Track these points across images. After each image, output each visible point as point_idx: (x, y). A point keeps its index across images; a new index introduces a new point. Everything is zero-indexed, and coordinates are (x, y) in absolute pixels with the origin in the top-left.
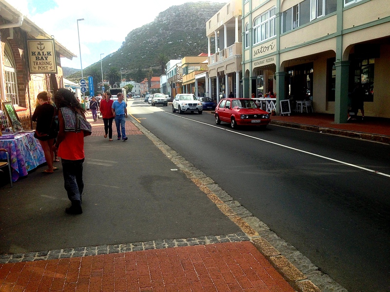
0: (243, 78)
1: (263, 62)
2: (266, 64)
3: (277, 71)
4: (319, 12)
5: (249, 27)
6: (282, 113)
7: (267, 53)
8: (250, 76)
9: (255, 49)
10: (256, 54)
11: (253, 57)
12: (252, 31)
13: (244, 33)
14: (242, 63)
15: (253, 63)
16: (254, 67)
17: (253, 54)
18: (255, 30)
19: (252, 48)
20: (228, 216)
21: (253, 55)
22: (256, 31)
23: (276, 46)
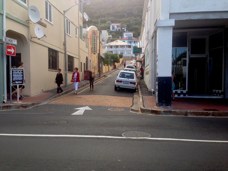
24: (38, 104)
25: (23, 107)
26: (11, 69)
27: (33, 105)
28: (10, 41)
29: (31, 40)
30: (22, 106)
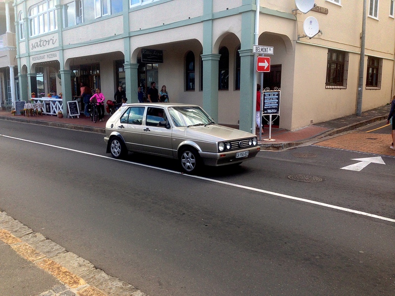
0: (19, 74)
1: (43, 58)
2: (46, 59)
3: (62, 69)
4: (104, 11)
5: (23, 17)
6: (70, 115)
7: (47, 47)
8: (29, 72)
9: (32, 42)
10: (34, 47)
11: (31, 51)
12: (27, 21)
13: (18, 22)
14: (17, 57)
15: (31, 58)
16: (33, 62)
17: (31, 47)
18: (31, 20)
19: (28, 41)
20: (33, 261)
21: (30, 49)
22: (32, 22)
23: (57, 41)
24: (297, 144)
25: (275, 147)
26: (263, 91)
27: (290, 146)
28: (264, 50)
29: (298, 41)
30: (273, 147)
